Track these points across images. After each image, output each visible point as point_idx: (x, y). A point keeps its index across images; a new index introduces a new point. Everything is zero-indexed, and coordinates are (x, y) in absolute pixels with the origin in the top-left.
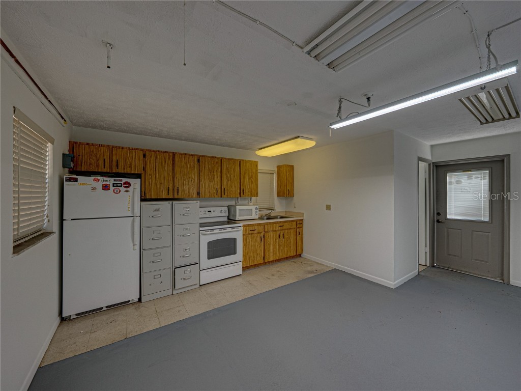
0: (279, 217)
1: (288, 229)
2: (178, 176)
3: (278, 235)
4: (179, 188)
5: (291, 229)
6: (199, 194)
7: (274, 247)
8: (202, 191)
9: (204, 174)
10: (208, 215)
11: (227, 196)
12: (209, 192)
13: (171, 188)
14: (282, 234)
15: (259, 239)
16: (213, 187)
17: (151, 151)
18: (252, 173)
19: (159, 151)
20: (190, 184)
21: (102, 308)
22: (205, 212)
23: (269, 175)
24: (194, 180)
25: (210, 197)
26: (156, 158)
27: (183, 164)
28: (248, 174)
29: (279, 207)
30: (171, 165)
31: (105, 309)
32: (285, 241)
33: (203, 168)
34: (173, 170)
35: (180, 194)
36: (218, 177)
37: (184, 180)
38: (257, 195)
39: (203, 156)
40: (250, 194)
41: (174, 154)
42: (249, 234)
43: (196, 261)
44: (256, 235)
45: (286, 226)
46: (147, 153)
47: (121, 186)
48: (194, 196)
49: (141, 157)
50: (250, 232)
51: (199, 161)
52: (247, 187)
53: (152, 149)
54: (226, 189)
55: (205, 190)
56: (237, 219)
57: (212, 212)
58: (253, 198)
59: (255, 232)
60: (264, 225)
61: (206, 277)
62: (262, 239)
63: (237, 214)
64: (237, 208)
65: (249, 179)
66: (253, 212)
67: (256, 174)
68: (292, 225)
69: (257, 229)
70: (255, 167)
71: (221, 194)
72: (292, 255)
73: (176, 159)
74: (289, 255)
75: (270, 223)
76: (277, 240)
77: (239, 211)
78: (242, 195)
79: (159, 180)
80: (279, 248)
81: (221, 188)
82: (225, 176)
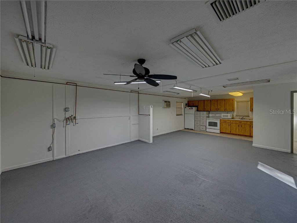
2: (205, 105)
3: (238, 125)
4: (206, 108)
5: (246, 124)
7: (236, 129)
8: (211, 109)
9: (212, 105)
10: (215, 116)
13: (203, 109)
15: (228, 125)
16: (215, 108)
19: (201, 100)
20: (208, 107)
22: (214, 115)
23: (246, 102)
25: (214, 111)
27: (207, 103)
32: (242, 128)
33: (212, 103)
35: (206, 110)
43: (206, 125)
45: (243, 123)
48: (209, 110)
50: (224, 122)
51: (210, 101)
52: (228, 108)
60: (230, 121)
61: (208, 130)
62: (230, 125)
63: (222, 116)
64: (222, 114)
65: (229, 105)
66: (229, 116)
67: (232, 103)
68: (247, 123)
69: (227, 121)
70: (232, 101)
71: (217, 110)
72: (247, 135)
73: (205, 101)
74: (245, 134)
75: (234, 120)
76: (238, 127)
77: (223, 115)
78: (225, 110)
79: (201, 107)
80: (239, 130)
81: (217, 108)
82: (219, 105)
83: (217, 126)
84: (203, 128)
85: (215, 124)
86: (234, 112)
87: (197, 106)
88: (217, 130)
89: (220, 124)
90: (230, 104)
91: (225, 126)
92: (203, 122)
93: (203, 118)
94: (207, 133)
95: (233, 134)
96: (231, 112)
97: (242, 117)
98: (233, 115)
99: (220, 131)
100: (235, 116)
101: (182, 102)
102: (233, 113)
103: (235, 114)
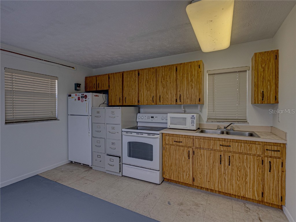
0: (247, 133)
1: (240, 153)
2: (125, 88)
3: (218, 157)
4: (126, 98)
5: (245, 154)
6: (139, 101)
8: (142, 99)
9: (143, 84)
10: (150, 120)
11: (163, 103)
12: (147, 100)
13: (121, 98)
14: (226, 157)
15: (186, 154)
16: (150, 95)
18: (191, 75)
20: (133, 94)
21: (81, 164)
22: (148, 118)
24: (136, 90)
25: (147, 104)
26: (114, 78)
27: (128, 79)
28: (187, 78)
31: (82, 164)
32: (232, 170)
33: (142, 80)
34: (123, 84)
35: (127, 102)
36: (154, 86)
37: (129, 91)
39: (141, 70)
41: (123, 73)
42: (173, 145)
44: (182, 148)
45: (234, 147)
46: (110, 76)
47: (83, 98)
50: (174, 143)
51: (139, 74)
52: (185, 93)
54: (161, 97)
55: (144, 99)
57: (154, 118)
59: (181, 144)
60: (193, 138)
62: (191, 156)
63: (169, 122)
64: (170, 115)
65: (188, 84)
66: (189, 121)
67: (198, 76)
68: (251, 149)
70: (197, 68)
71: (156, 101)
72: (249, 195)
73: (125, 75)
74: (242, 194)
75: (204, 138)
76: (217, 164)
77: (172, 118)
78: (179, 102)
79: (115, 93)
80: (220, 176)
81: (156, 96)
82: (160, 84)
83: (152, 160)
84: (111, 163)
86: (201, 108)
87: (106, 92)
89: (163, 148)
90: (192, 80)
91: (176, 159)
92: (113, 144)
93: (113, 128)
96: (195, 106)
97: (226, 124)
98: (200, 115)
99: (163, 173)
100: (205, 118)
101: (56, 78)
102: (201, 111)
103: (205, 113)
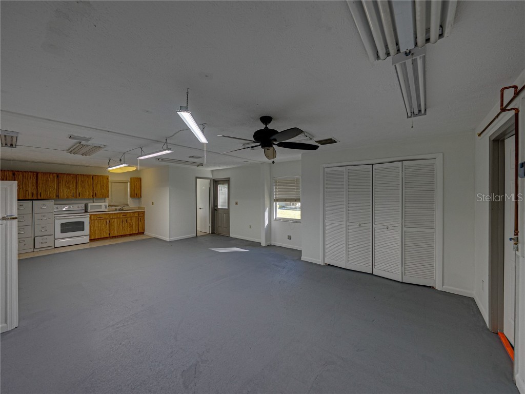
1: (130, 217)
2: (40, 185)
3: (121, 221)
4: (42, 193)
5: (133, 217)
6: (57, 196)
7: (119, 227)
8: (61, 194)
9: (62, 184)
11: (82, 197)
12: (67, 195)
13: (35, 193)
14: (125, 220)
15: (105, 223)
16: (70, 192)
17: (18, 171)
18: (103, 183)
19: (25, 172)
20: (51, 190)
23: (123, 184)
24: (54, 188)
25: (67, 198)
26: (23, 176)
27: (45, 179)
28: (100, 184)
29: (132, 204)
30: (35, 180)
32: (127, 224)
33: (62, 181)
34: (37, 182)
35: (42, 196)
36: (74, 186)
37: (46, 188)
38: (108, 196)
39: (61, 174)
40: (101, 196)
41: (37, 173)
42: (96, 220)
43: (52, 233)
45: (127, 215)
46: (16, 173)
48: (54, 197)
49: (11, 175)
50: (98, 219)
51: (58, 176)
52: (99, 192)
53: (20, 170)
54: (80, 193)
55: (63, 194)
56: (89, 211)
58: (107, 199)
60: (109, 214)
61: (58, 243)
62: (108, 223)
65: (101, 187)
66: (103, 207)
68: (134, 215)
69: (104, 217)
70: (106, 179)
71: (76, 196)
72: (134, 233)
73: (39, 176)
74: (131, 233)
75: (115, 214)
76: (121, 224)
78: (95, 196)
80: (122, 228)
81: (76, 193)
82: (80, 186)
84: (44, 241)
85: (79, 226)
88: (82, 237)
91: (98, 227)
92: (44, 227)
94: (57, 251)
95: (115, 237)
97: (120, 208)
99: (91, 236)
